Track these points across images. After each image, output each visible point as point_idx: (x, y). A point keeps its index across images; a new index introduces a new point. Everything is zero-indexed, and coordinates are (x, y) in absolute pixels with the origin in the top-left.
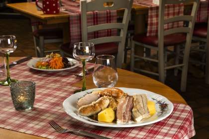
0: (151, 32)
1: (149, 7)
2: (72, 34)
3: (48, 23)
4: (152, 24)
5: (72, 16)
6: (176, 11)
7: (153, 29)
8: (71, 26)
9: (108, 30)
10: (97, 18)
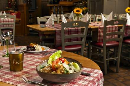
0: (100, 40)
1: (99, 27)
2: (57, 39)
3: (45, 34)
4: (100, 36)
5: (57, 30)
6: (113, 30)
7: (101, 39)
8: (56, 35)
9: (76, 38)
10: (70, 32)
